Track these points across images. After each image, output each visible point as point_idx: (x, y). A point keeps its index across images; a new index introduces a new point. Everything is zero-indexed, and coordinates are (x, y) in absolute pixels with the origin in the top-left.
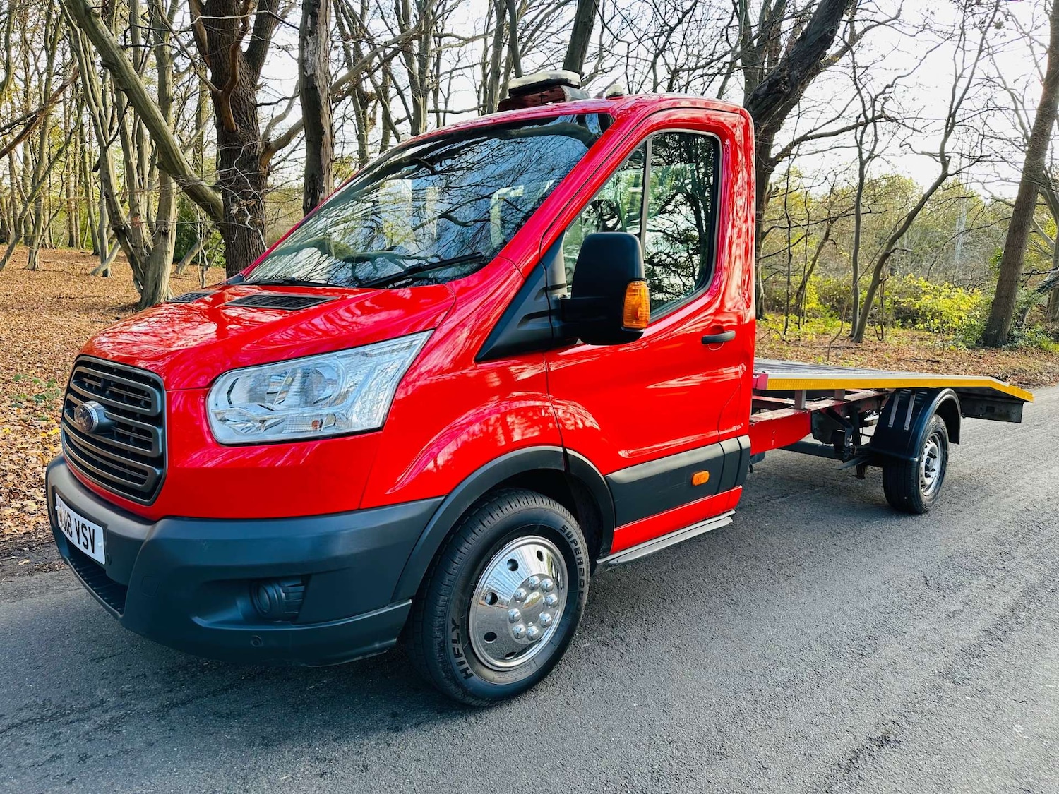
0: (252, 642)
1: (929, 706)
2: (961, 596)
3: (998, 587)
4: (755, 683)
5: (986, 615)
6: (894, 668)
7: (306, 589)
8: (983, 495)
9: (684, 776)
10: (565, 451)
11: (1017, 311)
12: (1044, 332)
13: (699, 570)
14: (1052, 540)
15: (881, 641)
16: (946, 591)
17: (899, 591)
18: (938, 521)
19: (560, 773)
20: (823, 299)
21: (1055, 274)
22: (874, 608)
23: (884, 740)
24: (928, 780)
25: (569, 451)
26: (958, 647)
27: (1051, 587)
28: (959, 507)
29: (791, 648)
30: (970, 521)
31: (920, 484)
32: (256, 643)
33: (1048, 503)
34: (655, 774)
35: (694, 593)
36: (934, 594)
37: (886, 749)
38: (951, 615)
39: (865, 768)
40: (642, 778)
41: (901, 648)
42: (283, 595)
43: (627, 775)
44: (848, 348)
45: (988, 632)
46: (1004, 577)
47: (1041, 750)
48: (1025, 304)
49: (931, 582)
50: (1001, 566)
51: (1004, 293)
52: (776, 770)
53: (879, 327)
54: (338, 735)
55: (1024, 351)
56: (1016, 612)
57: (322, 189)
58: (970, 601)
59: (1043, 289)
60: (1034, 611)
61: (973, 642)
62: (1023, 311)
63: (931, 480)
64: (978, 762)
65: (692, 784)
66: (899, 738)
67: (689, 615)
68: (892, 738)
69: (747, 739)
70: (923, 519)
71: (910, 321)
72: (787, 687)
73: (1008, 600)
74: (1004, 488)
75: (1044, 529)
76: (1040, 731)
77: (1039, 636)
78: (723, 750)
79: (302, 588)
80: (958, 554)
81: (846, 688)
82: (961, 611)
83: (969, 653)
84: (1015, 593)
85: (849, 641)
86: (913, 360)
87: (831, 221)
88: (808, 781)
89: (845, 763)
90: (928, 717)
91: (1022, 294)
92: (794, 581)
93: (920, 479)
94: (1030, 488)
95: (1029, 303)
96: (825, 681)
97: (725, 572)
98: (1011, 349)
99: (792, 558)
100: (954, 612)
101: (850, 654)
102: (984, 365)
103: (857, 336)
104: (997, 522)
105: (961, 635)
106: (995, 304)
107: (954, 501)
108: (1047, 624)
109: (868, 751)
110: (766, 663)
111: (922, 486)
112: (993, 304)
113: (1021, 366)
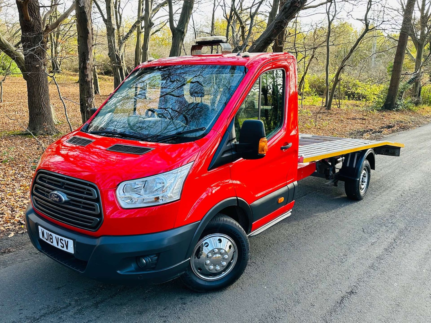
0: (139, 278)
1: (365, 279)
2: (376, 235)
3: (390, 231)
4: (305, 276)
5: (385, 242)
6: (353, 266)
7: (158, 258)
8: (384, 189)
9: (287, 310)
10: (237, 198)
11: (399, 93)
12: (411, 102)
13: (277, 232)
14: (410, 208)
15: (348, 256)
16: (371, 234)
17: (354, 235)
18: (367, 203)
19: (246, 313)
20: (312, 86)
21: (416, 75)
22: (345, 243)
23: (352, 292)
24: (366, 304)
25: (239, 198)
26: (375, 256)
27: (409, 229)
28: (375, 196)
29: (316, 261)
30: (379, 202)
31: (360, 188)
32: (140, 278)
33: (409, 192)
34: (278, 311)
35: (278, 242)
36: (366, 235)
37: (353, 295)
38: (373, 244)
39: (346, 302)
40: (274, 312)
41: (356, 258)
42: (150, 260)
43: (268, 312)
44: (324, 113)
45: (386, 250)
46: (392, 226)
47: (403, 291)
48: (402, 89)
49: (365, 231)
50: (391, 222)
51: (393, 85)
52: (317, 305)
53: (338, 100)
54: (164, 308)
55: (402, 111)
56: (396, 241)
57: (88, 59)
58: (379, 237)
59: (410, 82)
60: (402, 240)
61: (381, 254)
62: (402, 93)
63: (364, 186)
64: (382, 297)
65: (290, 313)
66: (356, 291)
67: (277, 251)
68: (354, 291)
69: (306, 296)
70: (361, 202)
71: (352, 96)
72: (317, 276)
73: (393, 236)
74: (393, 186)
75: (407, 204)
76: (403, 285)
77: (404, 250)
78: (299, 301)
79: (156, 258)
80: (375, 218)
81: (337, 275)
82: (376, 242)
83: (379, 258)
84: (396, 233)
85: (337, 257)
86: (354, 119)
87: (315, 48)
88: (328, 308)
89: (339, 301)
90: (366, 283)
91: (401, 85)
92: (314, 234)
93: (360, 186)
94: (402, 185)
95: (404, 89)
96: (330, 273)
97: (288, 232)
98: (397, 111)
99: (312, 224)
100: (374, 243)
101: (337, 262)
102: (385, 120)
103: (328, 106)
104: (389, 202)
105: (377, 251)
106: (390, 90)
107: (373, 193)
108: (407, 245)
109: (347, 297)
110: (308, 268)
111: (361, 189)
112: (389, 89)
113: (401, 120)
